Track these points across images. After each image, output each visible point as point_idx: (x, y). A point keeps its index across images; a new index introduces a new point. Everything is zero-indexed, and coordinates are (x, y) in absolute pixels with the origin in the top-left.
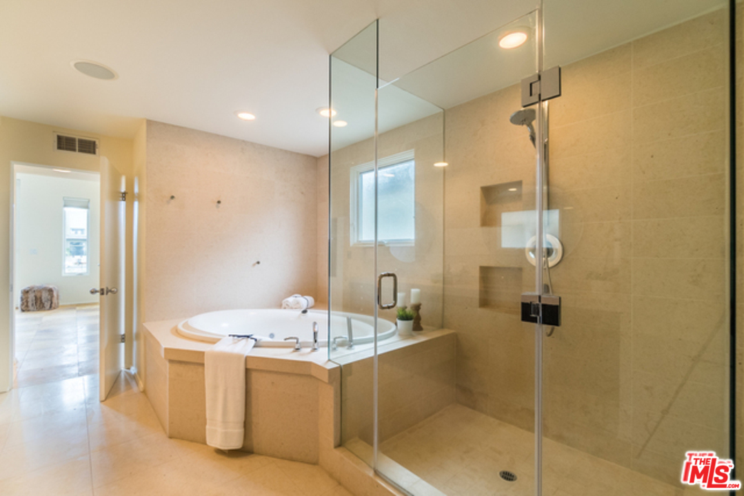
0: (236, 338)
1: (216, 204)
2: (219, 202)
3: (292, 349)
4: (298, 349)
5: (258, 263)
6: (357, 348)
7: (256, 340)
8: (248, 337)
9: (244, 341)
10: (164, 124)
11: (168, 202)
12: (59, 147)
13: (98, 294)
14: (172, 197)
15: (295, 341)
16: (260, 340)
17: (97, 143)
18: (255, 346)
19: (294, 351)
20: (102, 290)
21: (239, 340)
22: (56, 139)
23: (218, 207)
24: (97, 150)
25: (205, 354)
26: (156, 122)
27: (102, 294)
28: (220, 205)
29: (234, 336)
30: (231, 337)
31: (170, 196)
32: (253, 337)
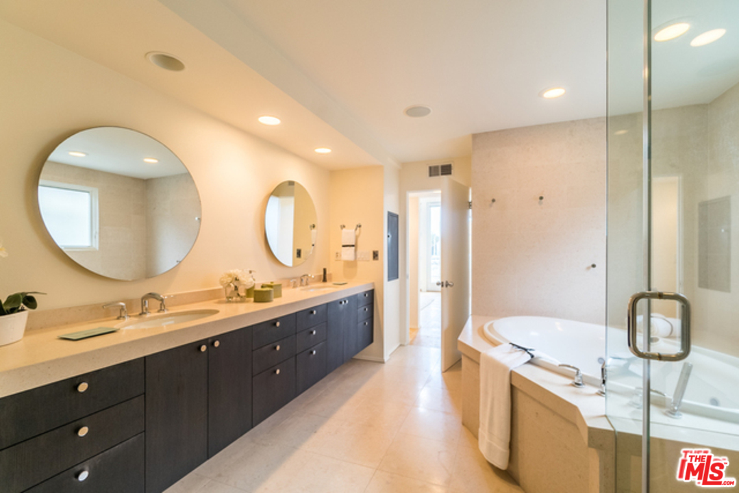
0: (515, 347)
1: (539, 200)
2: (541, 198)
3: (570, 381)
4: (579, 384)
5: (594, 266)
6: (685, 420)
7: (532, 356)
8: (526, 350)
9: (519, 353)
10: (486, 133)
11: (491, 206)
12: (431, 175)
13: (440, 286)
14: (494, 201)
15: (575, 371)
16: (538, 358)
17: (452, 165)
18: (529, 362)
19: (572, 385)
20: (442, 283)
21: (516, 351)
22: (428, 170)
23: (540, 204)
24: (452, 171)
25: (481, 355)
26: (480, 134)
27: (442, 286)
28: (543, 201)
29: (513, 345)
30: (511, 345)
31: (491, 199)
32: (531, 352)
